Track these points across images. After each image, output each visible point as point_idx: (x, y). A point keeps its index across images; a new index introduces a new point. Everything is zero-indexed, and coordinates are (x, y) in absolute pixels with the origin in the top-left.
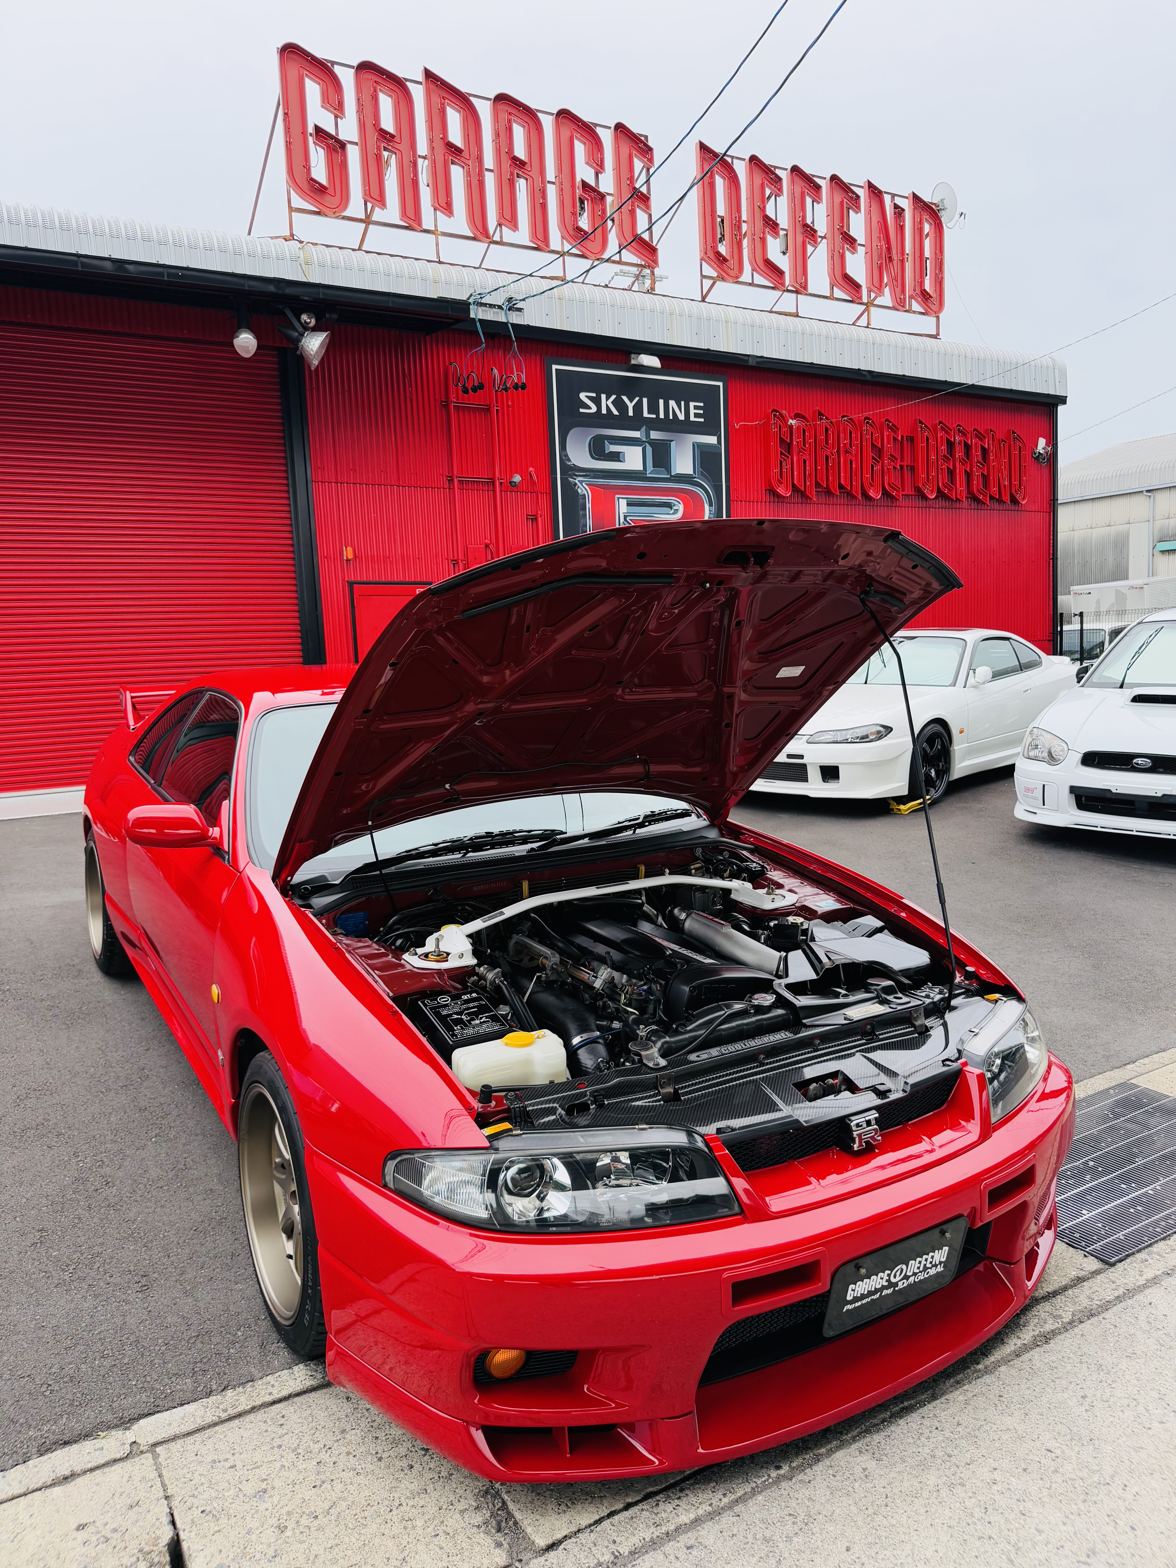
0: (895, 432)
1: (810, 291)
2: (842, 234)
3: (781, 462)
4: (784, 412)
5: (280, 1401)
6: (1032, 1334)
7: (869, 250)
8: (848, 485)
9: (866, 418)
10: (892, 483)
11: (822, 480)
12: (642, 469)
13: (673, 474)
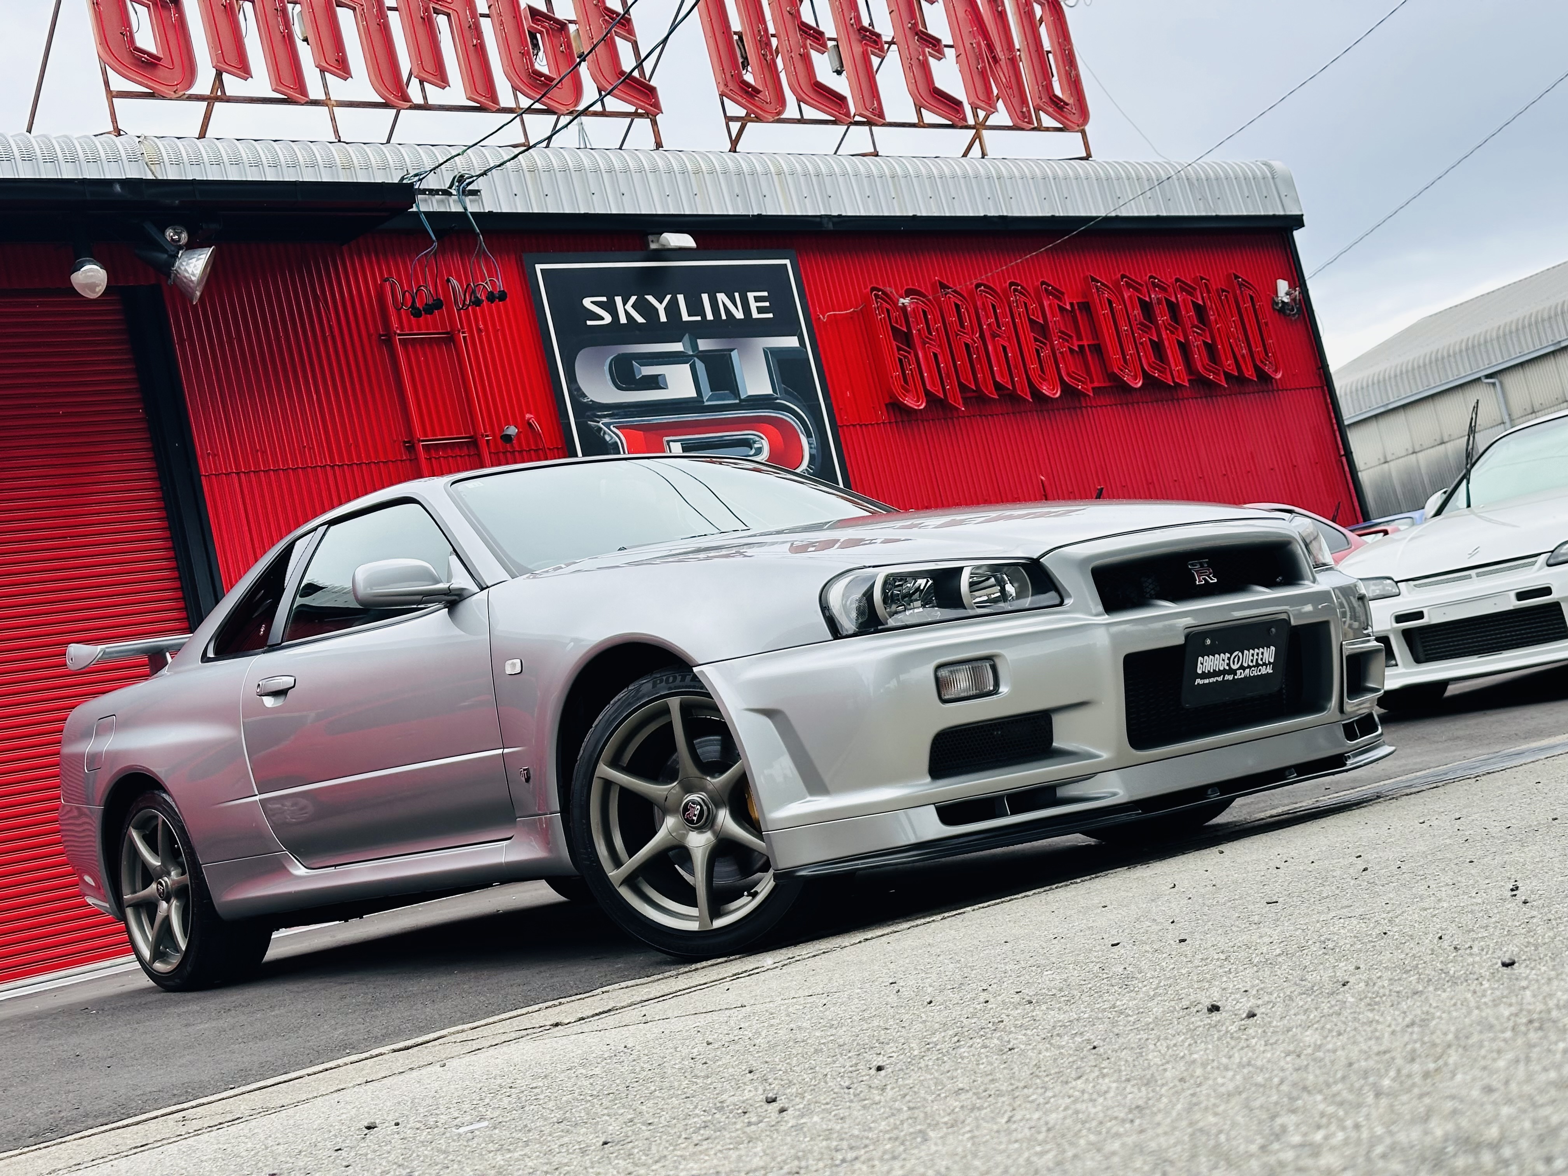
0: (1060, 299)
1: (889, 119)
2: (917, 34)
3: (900, 360)
4: (888, 289)
7: (962, 51)
8: (1007, 383)
9: (1011, 284)
10: (1073, 372)
11: (967, 380)
12: (695, 395)
13: (742, 397)
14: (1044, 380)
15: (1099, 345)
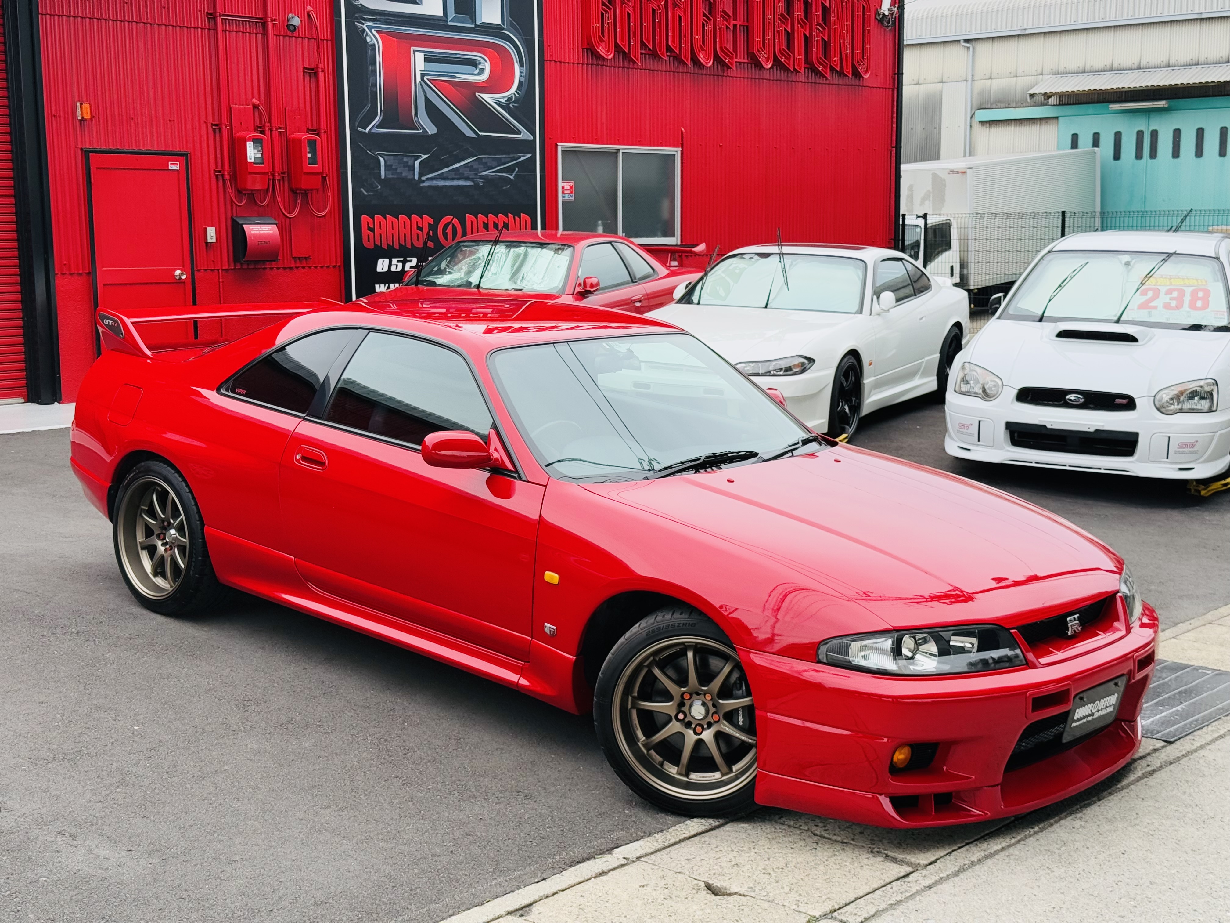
3: (602, 14)
5: (694, 836)
8: (676, 48)
10: (725, 47)
11: (647, 40)
12: (442, 14)
13: (478, 23)
14: (703, 50)
15: (747, 26)
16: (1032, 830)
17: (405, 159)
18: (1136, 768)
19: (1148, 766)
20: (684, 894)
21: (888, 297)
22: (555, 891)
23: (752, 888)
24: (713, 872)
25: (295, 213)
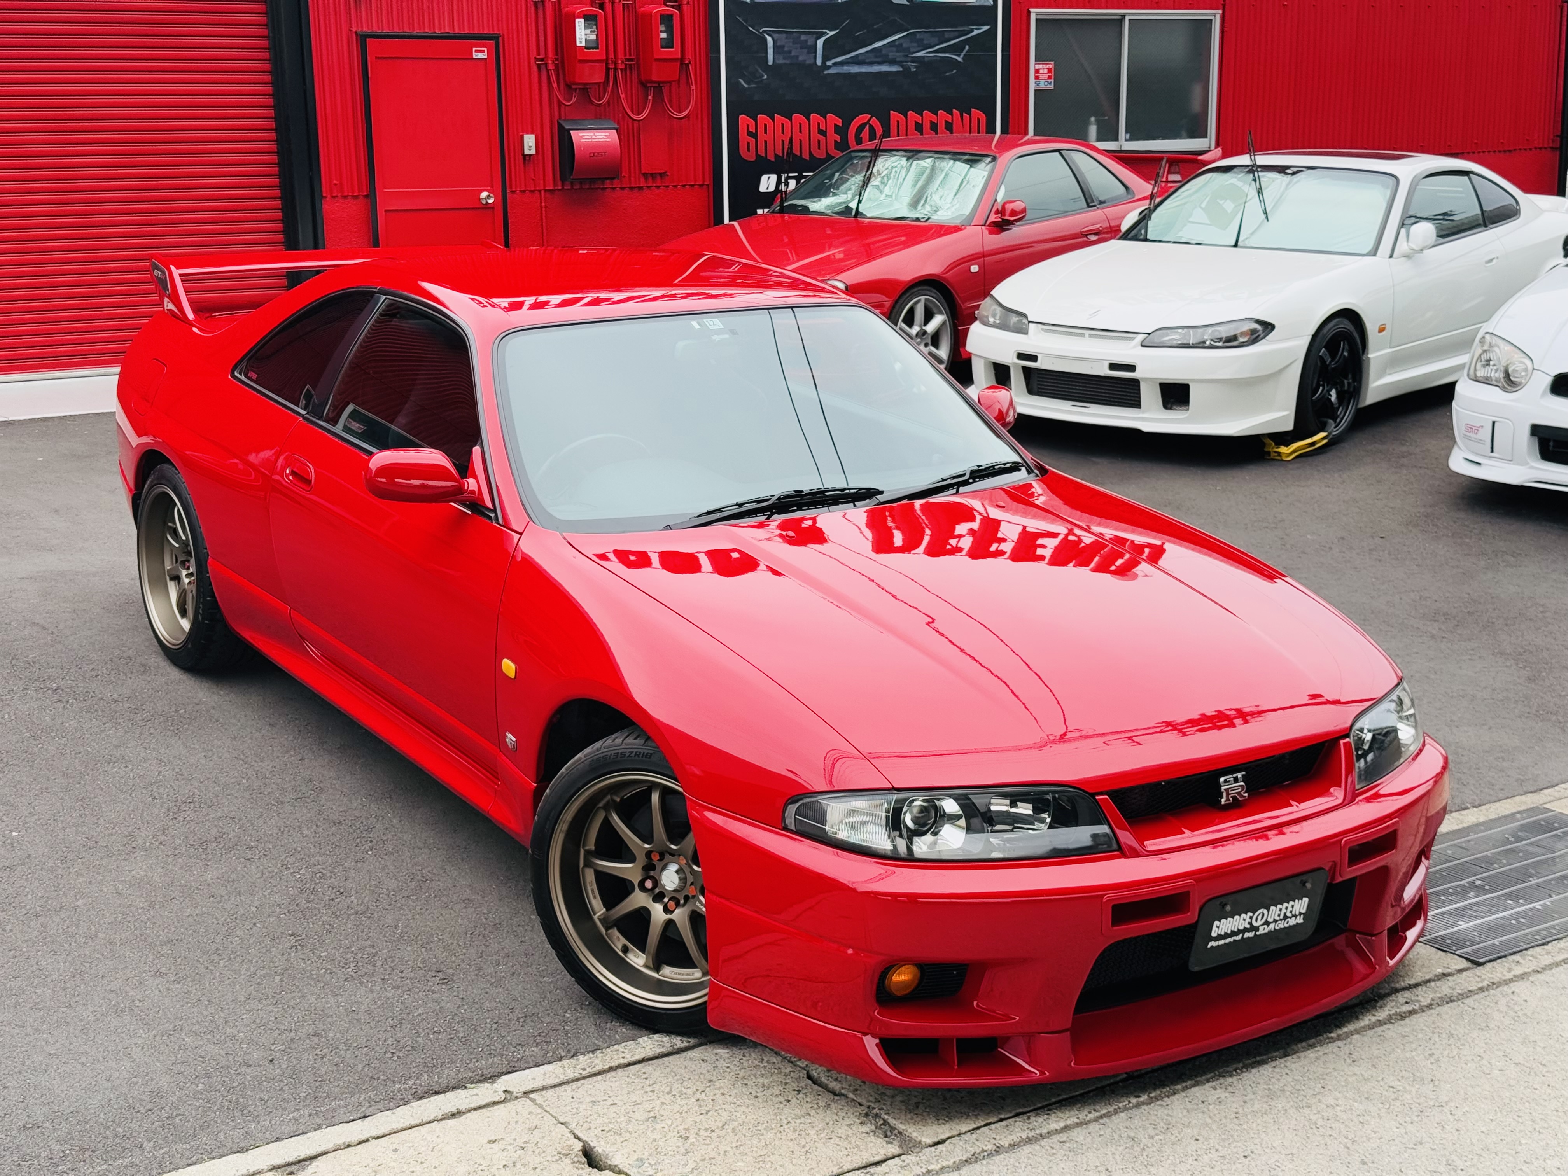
5: (635, 1063)
6: (1387, 1013)
16: (1134, 1101)
17: (803, 37)
18: (1385, 1005)
19: (1407, 1003)
20: (538, 1160)
21: (1425, 230)
22: (363, 1138)
23: (642, 1160)
24: (611, 1126)
25: (645, 114)
